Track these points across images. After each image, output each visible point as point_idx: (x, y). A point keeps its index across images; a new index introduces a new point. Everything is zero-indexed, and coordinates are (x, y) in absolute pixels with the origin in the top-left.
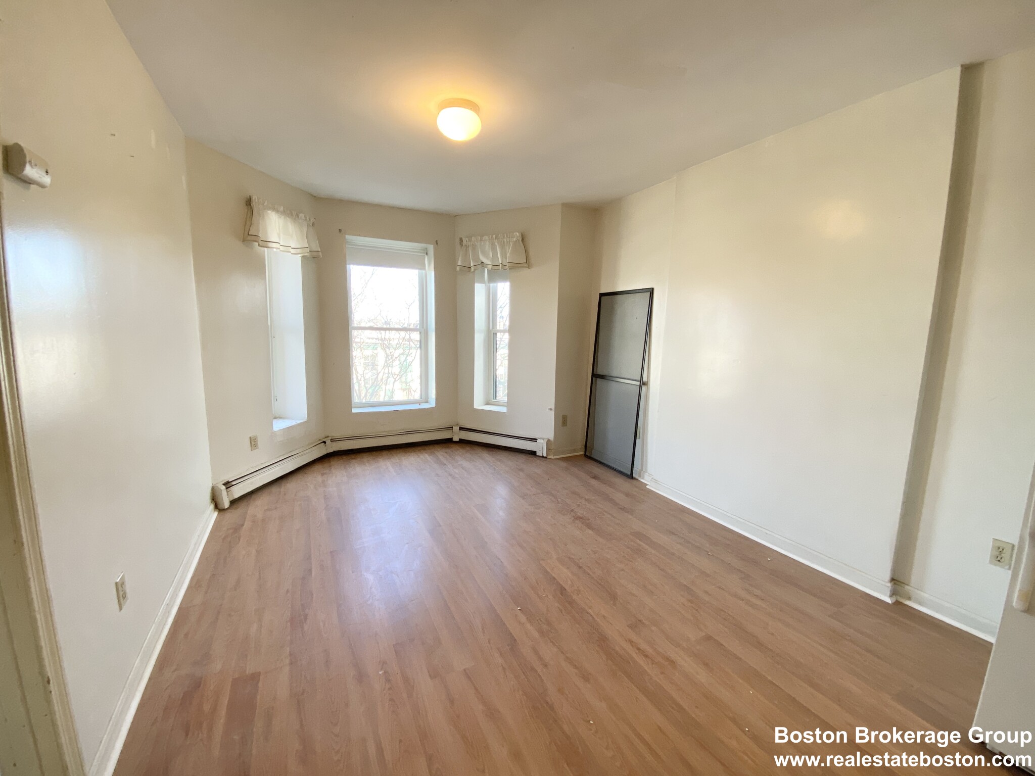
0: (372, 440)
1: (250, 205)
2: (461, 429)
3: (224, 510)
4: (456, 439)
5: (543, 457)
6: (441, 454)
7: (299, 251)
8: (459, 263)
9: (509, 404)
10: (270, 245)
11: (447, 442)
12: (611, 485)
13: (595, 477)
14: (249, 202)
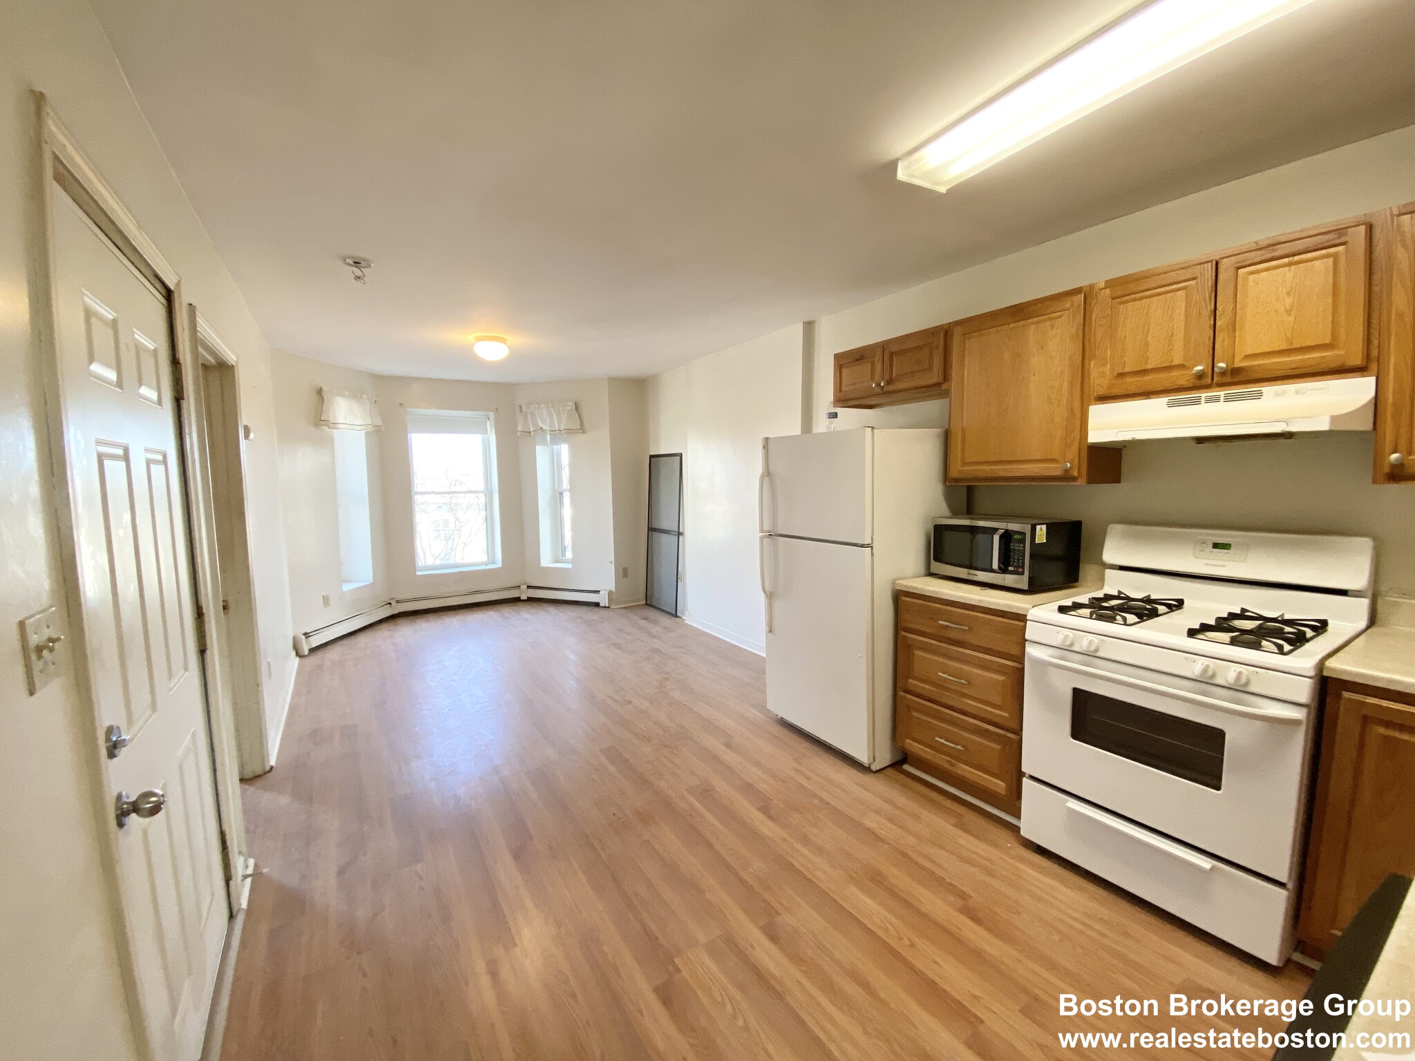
0: (436, 601)
1: (321, 395)
2: (529, 587)
3: (304, 656)
4: (524, 597)
5: (605, 607)
6: (507, 611)
7: (363, 427)
8: (520, 429)
9: (573, 561)
10: (338, 426)
11: (517, 600)
12: (655, 622)
13: (645, 619)
14: (320, 392)
